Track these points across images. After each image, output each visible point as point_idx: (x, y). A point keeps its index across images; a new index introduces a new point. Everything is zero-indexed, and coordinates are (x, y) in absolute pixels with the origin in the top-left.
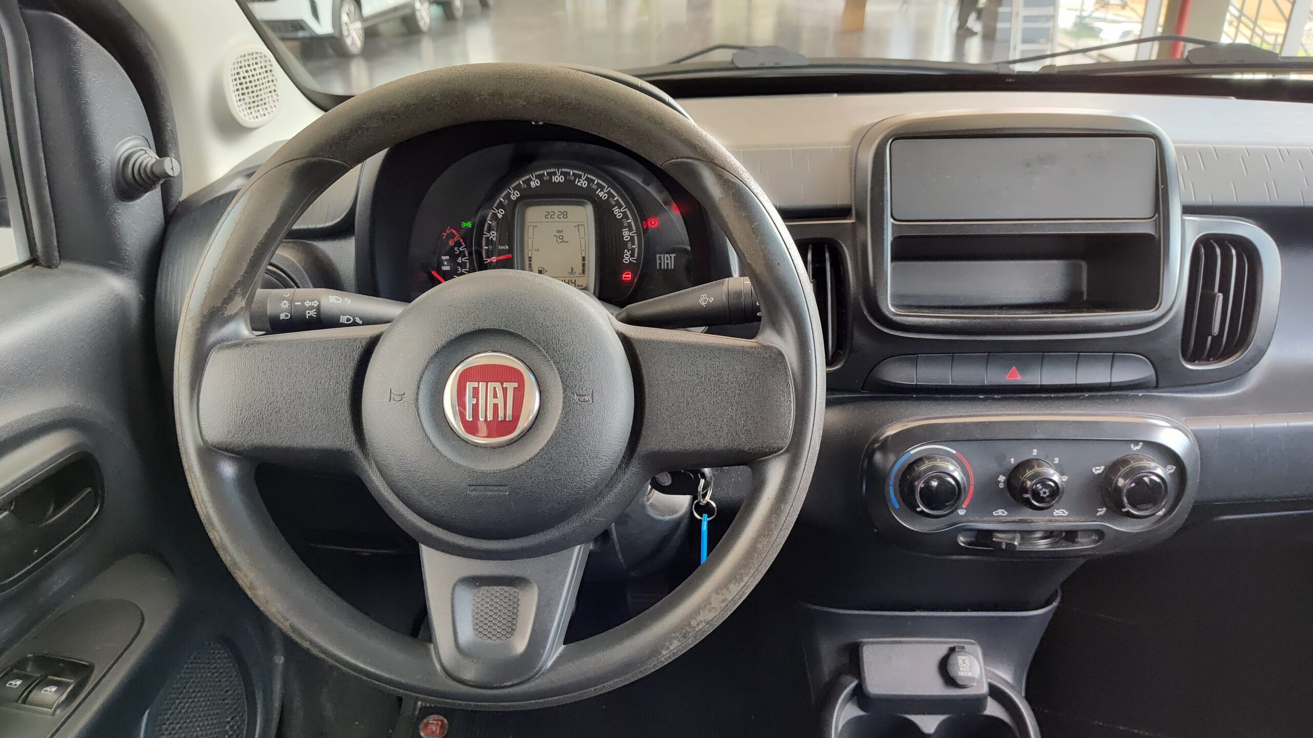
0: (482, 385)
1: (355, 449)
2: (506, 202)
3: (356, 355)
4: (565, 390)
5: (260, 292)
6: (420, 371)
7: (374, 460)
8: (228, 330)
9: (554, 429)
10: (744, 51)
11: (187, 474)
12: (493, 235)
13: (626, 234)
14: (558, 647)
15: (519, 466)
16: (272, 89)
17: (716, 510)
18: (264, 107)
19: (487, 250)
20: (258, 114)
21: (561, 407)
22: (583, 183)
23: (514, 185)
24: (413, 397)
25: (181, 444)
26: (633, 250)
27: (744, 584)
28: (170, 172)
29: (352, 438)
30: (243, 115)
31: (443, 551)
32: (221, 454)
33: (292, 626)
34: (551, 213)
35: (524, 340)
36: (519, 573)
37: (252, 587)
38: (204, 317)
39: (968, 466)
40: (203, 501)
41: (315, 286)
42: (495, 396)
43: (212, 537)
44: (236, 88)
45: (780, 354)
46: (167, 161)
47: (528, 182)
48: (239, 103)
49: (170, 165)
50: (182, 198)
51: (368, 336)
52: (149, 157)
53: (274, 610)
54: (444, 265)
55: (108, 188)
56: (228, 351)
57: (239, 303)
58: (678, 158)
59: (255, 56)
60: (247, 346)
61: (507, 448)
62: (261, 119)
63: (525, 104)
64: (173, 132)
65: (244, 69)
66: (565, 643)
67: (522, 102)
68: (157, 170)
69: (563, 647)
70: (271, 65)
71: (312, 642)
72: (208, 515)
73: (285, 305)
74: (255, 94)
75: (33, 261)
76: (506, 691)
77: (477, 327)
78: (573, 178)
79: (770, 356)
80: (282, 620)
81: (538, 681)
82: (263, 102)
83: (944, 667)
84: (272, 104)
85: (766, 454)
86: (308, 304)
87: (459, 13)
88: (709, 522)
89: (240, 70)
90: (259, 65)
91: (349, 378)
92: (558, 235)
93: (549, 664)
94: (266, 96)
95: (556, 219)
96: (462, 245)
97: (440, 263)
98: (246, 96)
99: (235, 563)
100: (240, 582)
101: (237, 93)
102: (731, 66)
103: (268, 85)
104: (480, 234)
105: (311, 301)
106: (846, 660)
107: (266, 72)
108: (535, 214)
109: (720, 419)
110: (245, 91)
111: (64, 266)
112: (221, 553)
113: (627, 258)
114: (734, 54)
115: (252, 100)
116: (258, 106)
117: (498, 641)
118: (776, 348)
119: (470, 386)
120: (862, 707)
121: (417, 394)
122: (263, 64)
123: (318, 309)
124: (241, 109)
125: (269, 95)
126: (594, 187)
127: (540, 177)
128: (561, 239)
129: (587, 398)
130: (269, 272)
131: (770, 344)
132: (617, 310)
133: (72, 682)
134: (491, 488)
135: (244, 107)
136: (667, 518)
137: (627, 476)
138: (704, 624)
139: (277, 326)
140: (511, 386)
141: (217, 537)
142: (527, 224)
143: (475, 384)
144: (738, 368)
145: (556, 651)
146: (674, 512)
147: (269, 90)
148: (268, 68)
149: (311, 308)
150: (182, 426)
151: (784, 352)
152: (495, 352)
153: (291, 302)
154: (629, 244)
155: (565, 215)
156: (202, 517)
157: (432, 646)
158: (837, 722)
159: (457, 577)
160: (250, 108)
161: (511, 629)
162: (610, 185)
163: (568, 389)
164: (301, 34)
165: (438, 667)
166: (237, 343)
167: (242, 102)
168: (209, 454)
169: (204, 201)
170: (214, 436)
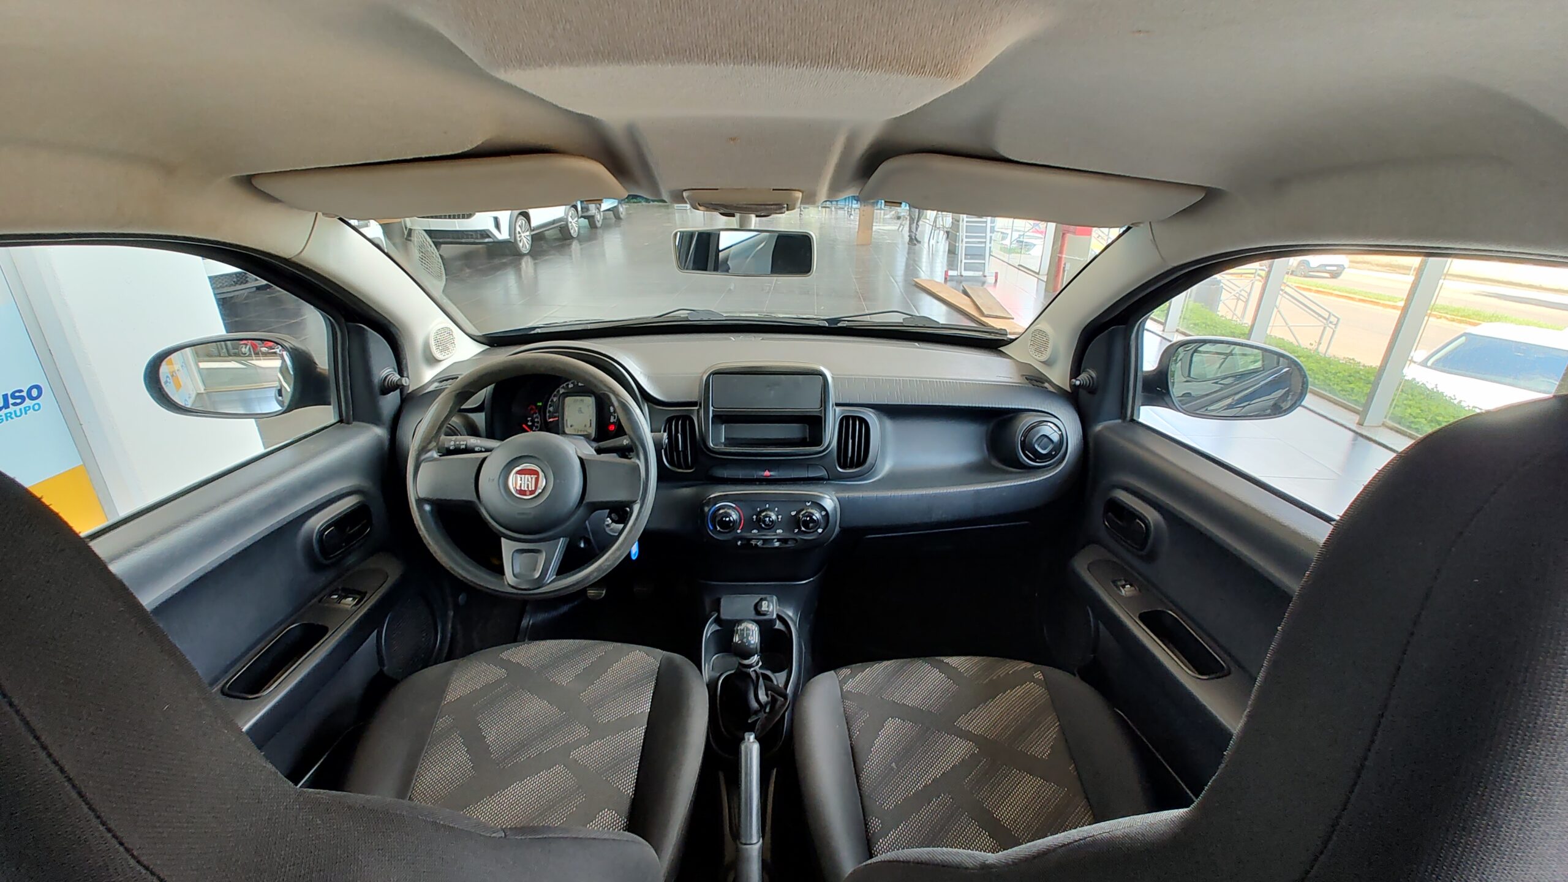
0: (523, 476)
1: (476, 500)
2: (555, 397)
3: (478, 464)
4: (555, 479)
5: (443, 437)
6: (501, 471)
7: (483, 504)
8: (429, 455)
9: (549, 494)
11: (411, 511)
12: (551, 409)
14: (553, 575)
15: (537, 507)
16: (452, 342)
18: (448, 351)
19: (549, 416)
20: (445, 351)
21: (552, 486)
24: (498, 480)
25: (409, 498)
28: (405, 384)
29: (475, 496)
30: (438, 355)
31: (509, 539)
32: (424, 501)
33: (450, 567)
34: (577, 400)
35: (540, 459)
36: (539, 548)
38: (419, 450)
39: (741, 512)
40: (417, 520)
41: (468, 435)
42: (528, 480)
46: (404, 379)
48: (436, 349)
49: (405, 381)
50: (409, 392)
51: (483, 457)
52: (396, 377)
54: (528, 422)
55: (377, 389)
56: (429, 462)
57: (434, 444)
59: (444, 329)
60: (437, 460)
61: (531, 500)
62: (447, 356)
64: (406, 364)
65: (439, 335)
66: (555, 574)
68: (399, 383)
69: (555, 576)
70: (452, 331)
72: (419, 525)
73: (452, 443)
74: (444, 345)
75: (341, 421)
76: (532, 591)
77: (523, 454)
81: (544, 588)
82: (448, 349)
83: (757, 607)
84: (452, 349)
85: (631, 505)
86: (463, 443)
87: (599, 225)
89: (437, 336)
90: (447, 332)
91: (475, 473)
93: (549, 582)
94: (449, 346)
95: (577, 404)
96: (536, 413)
101: (436, 345)
102: (686, 319)
103: (450, 341)
105: (464, 441)
106: (715, 605)
107: (450, 335)
108: (568, 400)
110: (439, 345)
111: (354, 423)
112: (423, 539)
113: (612, 420)
115: (443, 348)
117: (530, 572)
119: (519, 476)
120: (720, 626)
123: (466, 445)
124: (437, 351)
128: (580, 411)
129: (563, 482)
130: (447, 427)
133: (358, 597)
134: (525, 515)
137: (579, 512)
139: (449, 452)
140: (534, 477)
142: (565, 405)
145: (551, 577)
147: (450, 343)
148: (451, 333)
153: (455, 441)
155: (582, 400)
156: (417, 526)
157: (504, 575)
158: (707, 633)
159: (515, 550)
160: (441, 350)
161: (535, 568)
163: (557, 478)
165: (506, 583)
166: (433, 460)
167: (438, 348)
168: (420, 502)
169: (421, 394)
170: (422, 495)
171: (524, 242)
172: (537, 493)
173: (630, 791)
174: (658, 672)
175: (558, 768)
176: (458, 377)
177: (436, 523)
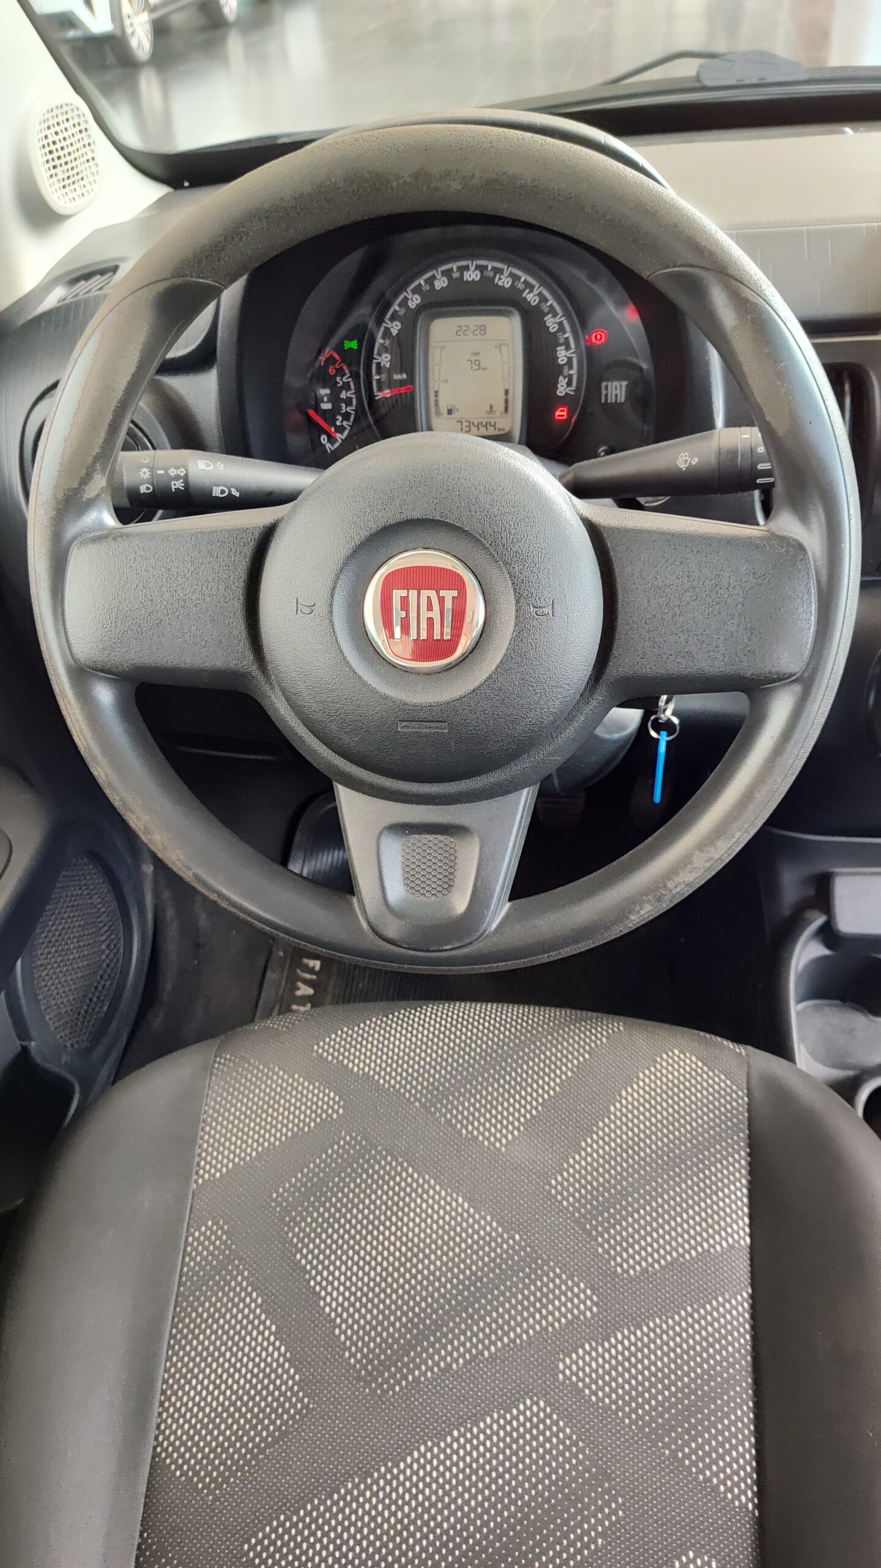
0: (413, 594)
1: (254, 669)
2: (402, 312)
3: (248, 551)
4: (518, 602)
5: (120, 456)
6: (333, 575)
7: (279, 685)
8: (87, 520)
9: (504, 651)
10: (716, 61)
11: (59, 698)
12: (385, 360)
13: (562, 355)
14: (503, 905)
15: (461, 698)
16: (89, 157)
17: (678, 728)
18: (81, 183)
19: (379, 381)
20: (75, 195)
21: (512, 622)
22: (505, 282)
23: (412, 286)
24: (325, 609)
25: (47, 663)
26: (570, 377)
27: (734, 840)
29: (250, 656)
30: (55, 197)
31: (364, 793)
32: (96, 675)
33: (196, 876)
34: (464, 328)
35: (467, 534)
36: (458, 821)
37: (147, 831)
38: (58, 502)
40: (81, 731)
41: (175, 446)
42: (430, 608)
43: (95, 773)
44: (45, 159)
45: (801, 548)
47: (431, 281)
48: (51, 181)
51: (261, 525)
53: (174, 858)
54: (323, 401)
56: (92, 546)
57: (99, 482)
58: (675, 266)
59: (65, 109)
60: (115, 539)
61: (445, 674)
62: (80, 202)
63: (459, 188)
65: (53, 130)
66: (510, 900)
67: (456, 186)
69: (508, 905)
70: (86, 121)
71: (220, 895)
72: (89, 748)
73: (145, 474)
74: (69, 166)
76: (444, 954)
77: (404, 517)
78: (491, 274)
79: (788, 552)
80: (184, 869)
81: (481, 944)
82: (80, 177)
84: (91, 179)
85: (774, 681)
86: (173, 472)
88: (668, 742)
89: (48, 132)
90: (71, 123)
91: (241, 580)
92: (473, 359)
93: (494, 926)
94: (83, 168)
95: (471, 336)
96: (345, 374)
97: (318, 401)
98: (59, 170)
99: (125, 804)
100: (132, 825)
101: (47, 166)
102: (698, 85)
103: (83, 151)
104: (370, 357)
105: (177, 468)
106: (811, 892)
107: (81, 131)
108: (442, 330)
109: (715, 637)
110: (57, 162)
113: (562, 389)
114: (701, 66)
115: (67, 175)
116: (74, 183)
117: (433, 898)
118: (796, 540)
119: (397, 594)
120: (828, 945)
121: (331, 605)
122: (76, 121)
123: (186, 478)
124: (53, 188)
125: (87, 165)
126: (521, 286)
127: (448, 273)
128: (477, 364)
129: (546, 610)
131: (786, 534)
132: (561, 469)
134: (427, 724)
135: (57, 186)
136: (616, 736)
137: (591, 707)
138: (683, 886)
139: (137, 501)
140: (449, 595)
141: (102, 774)
142: (432, 343)
143: (404, 593)
144: (743, 568)
145: (501, 909)
146: (622, 728)
147: (85, 158)
148: (83, 127)
149: (177, 478)
150: (46, 641)
151: (806, 546)
152: (426, 548)
153: (152, 469)
154: (566, 370)
155: (483, 329)
156: (82, 750)
157: (355, 900)
158: (797, 965)
159: (383, 825)
160: (64, 187)
161: (448, 885)
162: (543, 283)
163: (522, 600)
164: (71, 34)
165: (365, 925)
166: (102, 537)
167: (54, 179)
168: (82, 673)
169: (21, 322)
170: (85, 647)
171: (141, 41)
172: (464, 644)
173: (746, 1498)
174: (750, 1119)
175: (532, 1407)
176: (115, 269)
177: (135, 736)
